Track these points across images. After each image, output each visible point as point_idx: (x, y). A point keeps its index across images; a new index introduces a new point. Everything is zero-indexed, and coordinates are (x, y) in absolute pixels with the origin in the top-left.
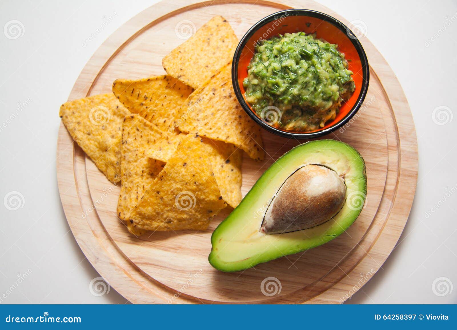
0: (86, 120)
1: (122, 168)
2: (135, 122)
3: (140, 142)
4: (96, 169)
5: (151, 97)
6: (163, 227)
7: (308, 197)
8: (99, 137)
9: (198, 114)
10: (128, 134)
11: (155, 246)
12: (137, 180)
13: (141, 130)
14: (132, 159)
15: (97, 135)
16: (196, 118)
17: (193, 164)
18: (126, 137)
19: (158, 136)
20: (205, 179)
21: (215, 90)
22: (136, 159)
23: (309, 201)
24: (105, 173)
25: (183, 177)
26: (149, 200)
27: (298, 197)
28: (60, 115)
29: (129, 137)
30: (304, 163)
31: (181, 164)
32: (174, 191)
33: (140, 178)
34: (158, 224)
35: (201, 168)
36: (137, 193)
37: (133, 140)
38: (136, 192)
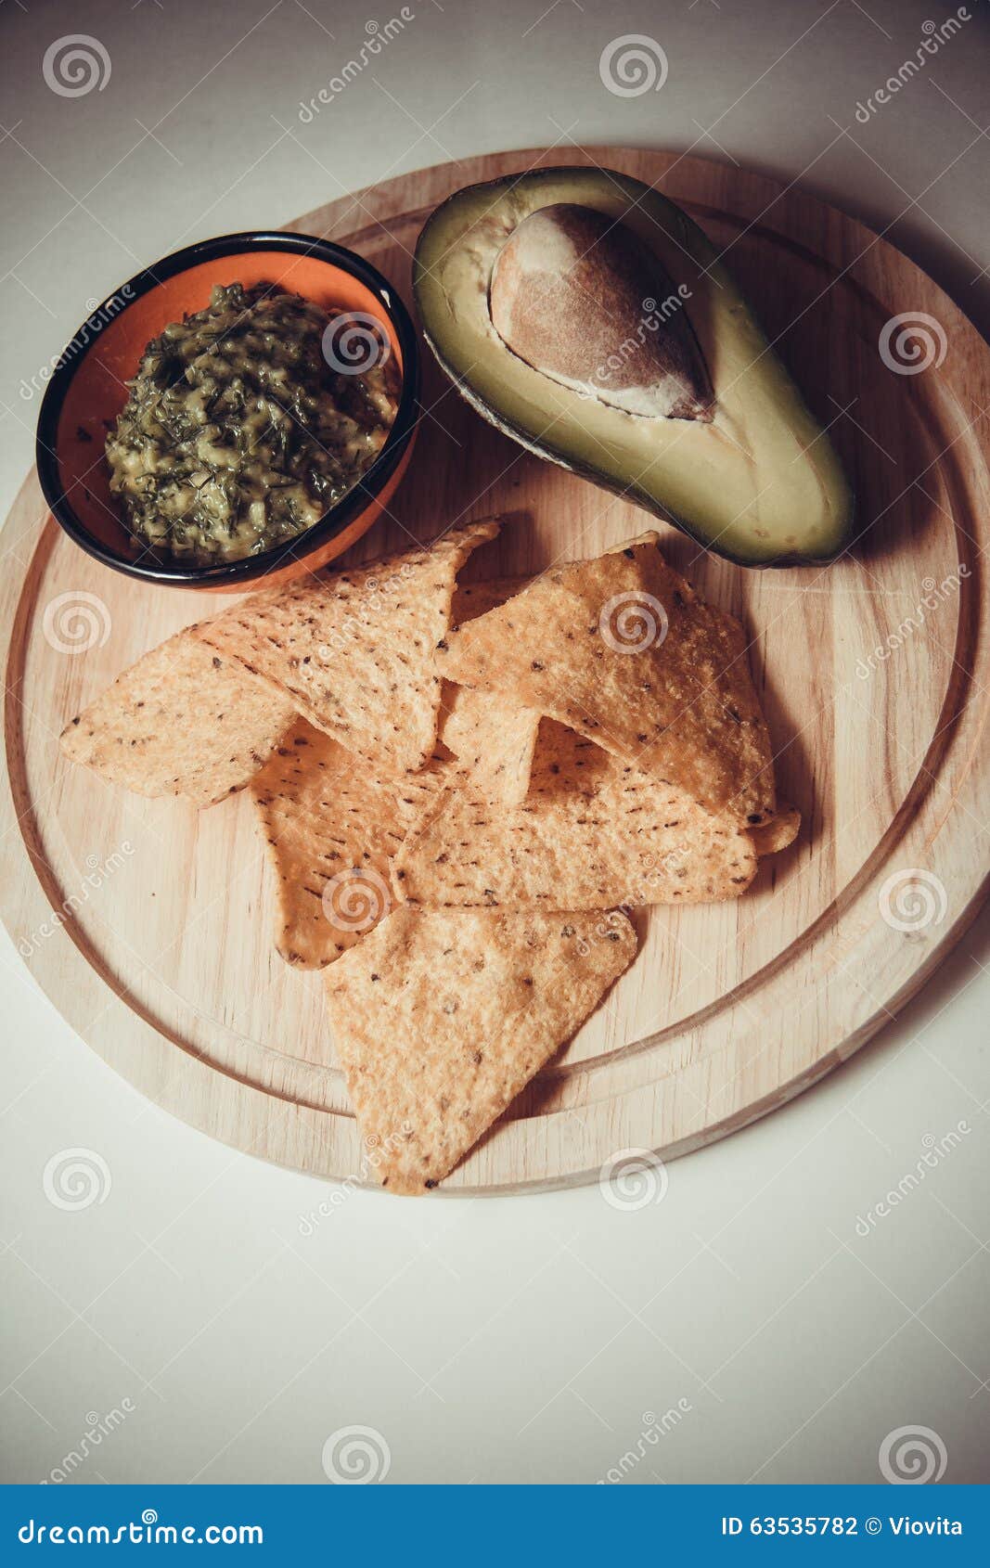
0: (432, 1079)
1: (582, 903)
2: (417, 865)
3: (484, 848)
4: (598, 1018)
5: (329, 841)
6: (754, 732)
7: (581, 267)
8: (485, 1016)
9: (376, 691)
10: (461, 888)
11: (827, 763)
12: (614, 837)
13: (443, 849)
14: (546, 865)
15: (480, 1026)
16: (389, 694)
17: (532, 643)
18: (474, 895)
19: (457, 797)
20: (577, 600)
21: (294, 662)
22: (543, 853)
23: (593, 262)
24: (609, 980)
25: (580, 667)
26: (672, 764)
27: (585, 299)
28: (422, 1193)
29: (471, 885)
30: (488, 335)
31: (536, 678)
32: (631, 692)
33: (606, 829)
34: (747, 746)
35: (541, 618)
36: (655, 828)
37: (482, 869)
38: (654, 834)
